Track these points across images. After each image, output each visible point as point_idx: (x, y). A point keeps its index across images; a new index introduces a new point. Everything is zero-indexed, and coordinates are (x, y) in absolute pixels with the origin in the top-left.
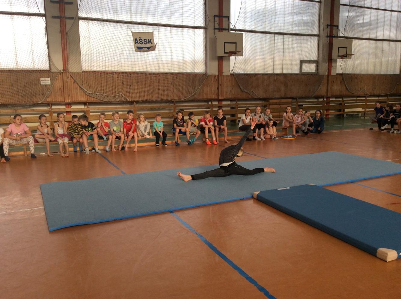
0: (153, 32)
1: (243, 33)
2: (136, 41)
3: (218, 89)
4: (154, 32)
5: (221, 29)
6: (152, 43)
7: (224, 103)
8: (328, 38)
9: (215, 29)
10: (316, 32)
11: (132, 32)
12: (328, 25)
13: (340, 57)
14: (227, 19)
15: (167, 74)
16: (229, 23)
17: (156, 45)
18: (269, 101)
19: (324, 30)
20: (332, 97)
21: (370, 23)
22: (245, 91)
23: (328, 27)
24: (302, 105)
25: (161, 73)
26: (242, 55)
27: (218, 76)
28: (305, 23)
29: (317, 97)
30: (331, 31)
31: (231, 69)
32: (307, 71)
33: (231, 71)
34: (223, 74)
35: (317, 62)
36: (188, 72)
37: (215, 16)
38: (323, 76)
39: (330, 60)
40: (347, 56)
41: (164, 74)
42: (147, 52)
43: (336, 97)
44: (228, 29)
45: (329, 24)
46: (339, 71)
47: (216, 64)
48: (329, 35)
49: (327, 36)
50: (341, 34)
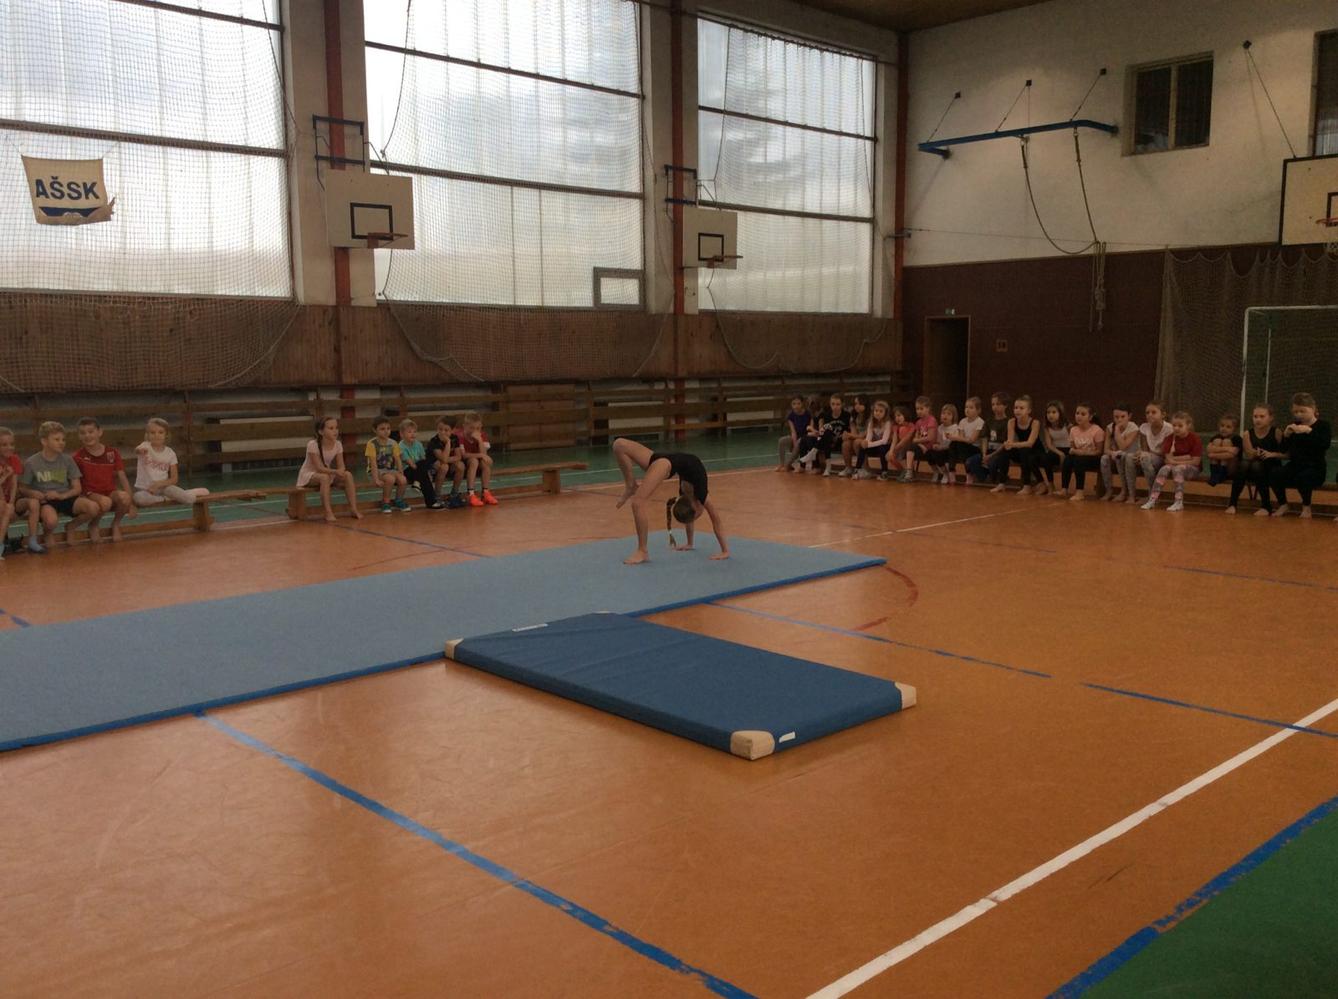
0: (100, 161)
1: (411, 179)
2: (39, 189)
3: (337, 350)
4: (105, 160)
5: (338, 161)
6: (97, 197)
7: (360, 396)
8: (671, 206)
9: (318, 158)
10: (634, 186)
11: (23, 158)
12: (667, 168)
13: (705, 262)
14: (357, 130)
15: (154, 298)
16: (365, 143)
17: (113, 202)
18: (505, 391)
19: (656, 180)
20: (691, 377)
21: (783, 166)
22: (429, 358)
23: (667, 174)
24: (605, 404)
25: (134, 298)
26: (411, 246)
27: (336, 308)
28: (603, 156)
29: (648, 379)
30: (678, 186)
31: (379, 289)
32: (615, 302)
33: (380, 294)
34: (353, 303)
35: (641, 275)
36: (233, 294)
37: (315, 119)
38: (661, 315)
39: (679, 271)
40: (725, 260)
41: (144, 298)
42: (80, 226)
43: (702, 379)
44: (362, 163)
45: (670, 164)
46: (705, 303)
47: (326, 269)
48: (671, 196)
49: (668, 200)
50: (704, 196)
